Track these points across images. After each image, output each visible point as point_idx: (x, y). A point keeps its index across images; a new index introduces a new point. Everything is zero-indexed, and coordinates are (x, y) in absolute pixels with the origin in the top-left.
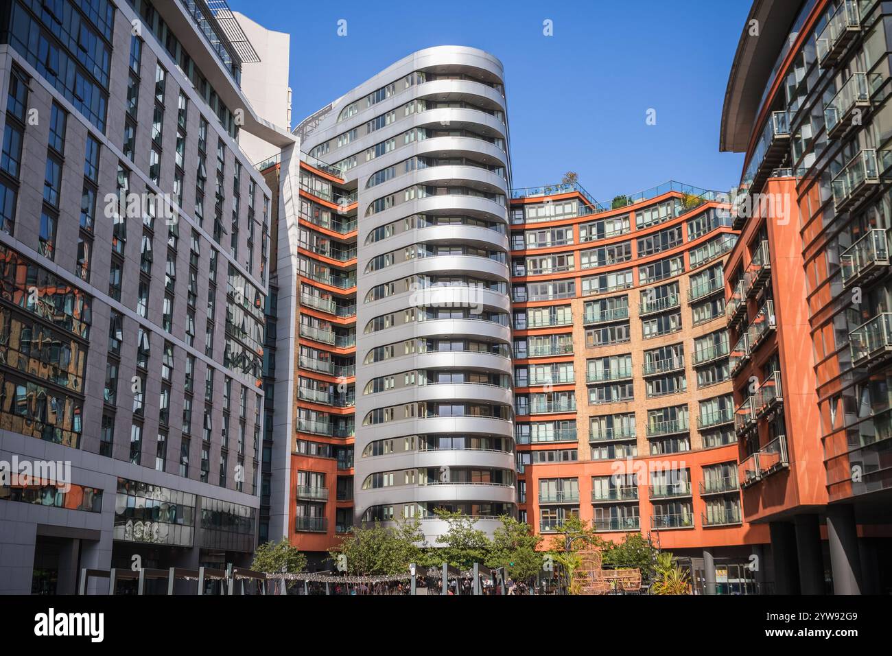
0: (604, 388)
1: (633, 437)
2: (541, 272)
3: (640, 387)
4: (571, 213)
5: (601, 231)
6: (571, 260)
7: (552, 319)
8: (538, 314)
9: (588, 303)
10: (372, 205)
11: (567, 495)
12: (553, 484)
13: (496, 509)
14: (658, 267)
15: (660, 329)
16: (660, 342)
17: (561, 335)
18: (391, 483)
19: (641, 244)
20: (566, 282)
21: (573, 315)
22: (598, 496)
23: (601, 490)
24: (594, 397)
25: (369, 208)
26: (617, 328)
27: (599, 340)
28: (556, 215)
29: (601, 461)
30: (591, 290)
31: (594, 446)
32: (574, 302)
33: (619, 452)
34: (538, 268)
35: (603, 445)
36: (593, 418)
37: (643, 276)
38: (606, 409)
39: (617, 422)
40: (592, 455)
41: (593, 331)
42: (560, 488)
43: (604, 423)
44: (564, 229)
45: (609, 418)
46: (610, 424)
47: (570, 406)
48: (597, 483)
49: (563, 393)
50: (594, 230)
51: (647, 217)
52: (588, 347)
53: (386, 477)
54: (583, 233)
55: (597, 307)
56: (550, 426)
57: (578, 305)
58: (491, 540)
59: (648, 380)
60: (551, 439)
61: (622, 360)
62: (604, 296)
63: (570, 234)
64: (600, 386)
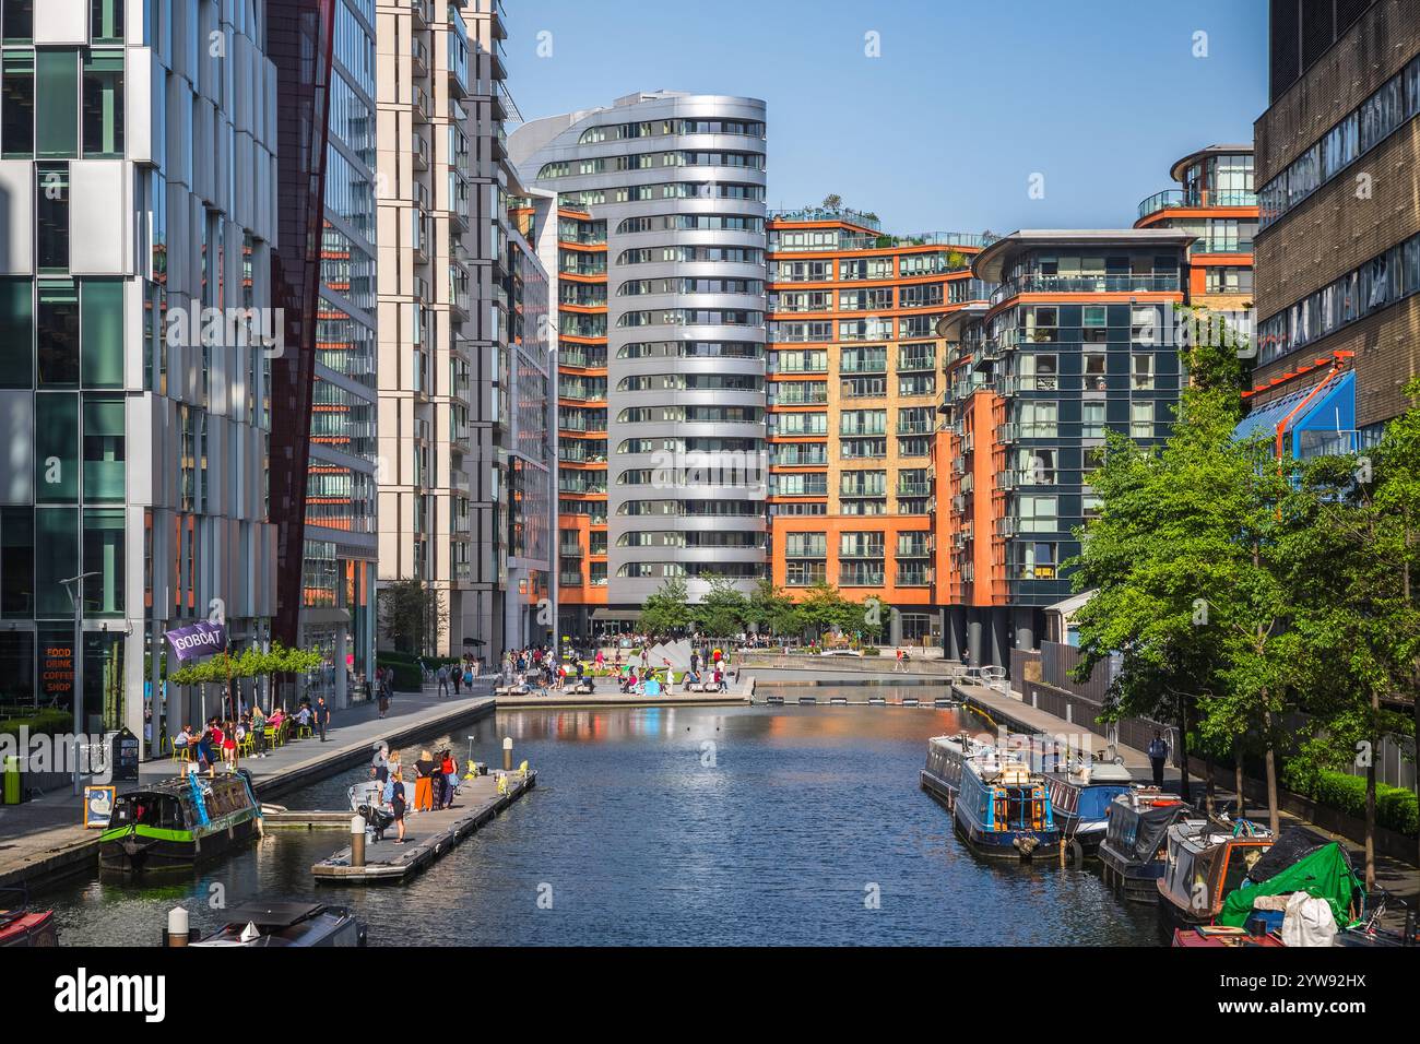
0: (856, 443)
1: (883, 495)
2: (796, 309)
3: (893, 445)
4: (832, 245)
5: (863, 269)
6: (829, 297)
7: (807, 365)
8: (791, 356)
9: (844, 350)
10: (625, 253)
11: (814, 550)
12: (800, 538)
13: (748, 570)
14: (918, 321)
15: (916, 389)
16: (914, 402)
17: (815, 382)
18: (649, 543)
19: (902, 292)
20: (823, 323)
21: (829, 361)
22: (845, 551)
23: (849, 545)
24: (846, 450)
25: (620, 257)
26: (873, 380)
27: (855, 391)
28: (815, 245)
29: (850, 516)
30: (849, 335)
31: (844, 501)
32: (830, 347)
33: (869, 510)
34: (794, 305)
35: (853, 501)
36: (845, 473)
37: (903, 328)
38: (857, 464)
39: (868, 478)
40: (842, 511)
41: (849, 381)
42: (807, 542)
43: (855, 477)
44: (823, 262)
45: (861, 475)
46: (861, 480)
47: (821, 458)
48: (845, 538)
49: (815, 444)
50: (856, 267)
51: (911, 264)
52: (844, 397)
53: (643, 536)
54: (844, 269)
55: (854, 355)
56: (800, 478)
57: (834, 350)
58: (748, 598)
59: (901, 439)
60: (800, 491)
61: (877, 415)
62: (862, 345)
63: (829, 269)
64: (853, 440)
